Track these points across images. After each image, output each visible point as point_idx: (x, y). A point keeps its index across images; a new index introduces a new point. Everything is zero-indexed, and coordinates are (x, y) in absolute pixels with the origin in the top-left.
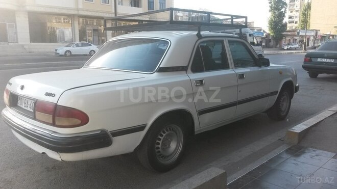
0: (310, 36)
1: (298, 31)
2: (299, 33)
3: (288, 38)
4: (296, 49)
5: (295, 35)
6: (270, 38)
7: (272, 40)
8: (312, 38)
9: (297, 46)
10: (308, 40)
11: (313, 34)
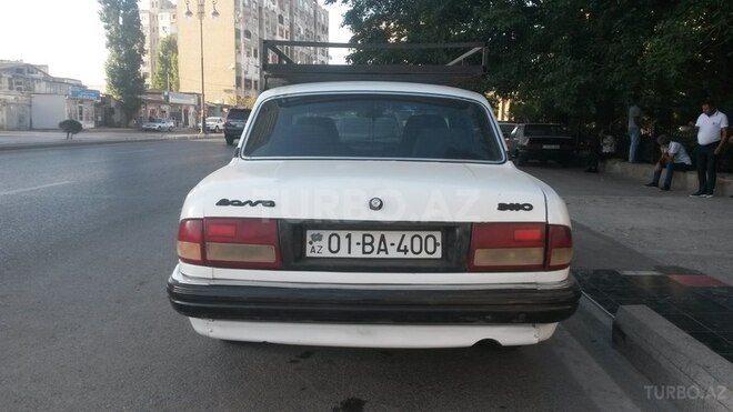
0: (188, 106)
1: (166, 93)
2: (167, 97)
3: (150, 108)
4: (170, 130)
5: (161, 102)
6: (113, 105)
7: (116, 110)
8: (192, 110)
9: (172, 124)
10: (186, 112)
11: (193, 101)
